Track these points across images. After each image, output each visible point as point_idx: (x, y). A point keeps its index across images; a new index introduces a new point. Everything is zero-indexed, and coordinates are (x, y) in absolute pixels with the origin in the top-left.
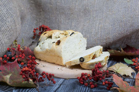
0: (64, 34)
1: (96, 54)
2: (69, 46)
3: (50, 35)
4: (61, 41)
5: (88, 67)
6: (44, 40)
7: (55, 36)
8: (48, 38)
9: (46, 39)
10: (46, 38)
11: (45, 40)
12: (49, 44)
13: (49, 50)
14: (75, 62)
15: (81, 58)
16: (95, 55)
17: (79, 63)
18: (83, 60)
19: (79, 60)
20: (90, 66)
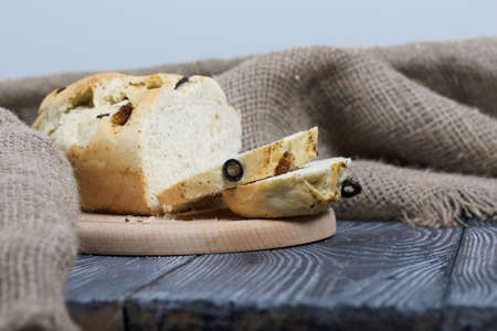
0: (147, 84)
1: (293, 152)
2: (171, 128)
3: (83, 92)
4: (134, 105)
5: (260, 203)
6: (58, 115)
7: (106, 93)
8: (75, 106)
9: (67, 111)
10: (65, 108)
11: (63, 115)
12: (80, 125)
13: (82, 148)
14: (204, 181)
15: (230, 163)
16: (286, 155)
17: (219, 185)
18: (241, 173)
19: (220, 173)
20: (270, 197)
